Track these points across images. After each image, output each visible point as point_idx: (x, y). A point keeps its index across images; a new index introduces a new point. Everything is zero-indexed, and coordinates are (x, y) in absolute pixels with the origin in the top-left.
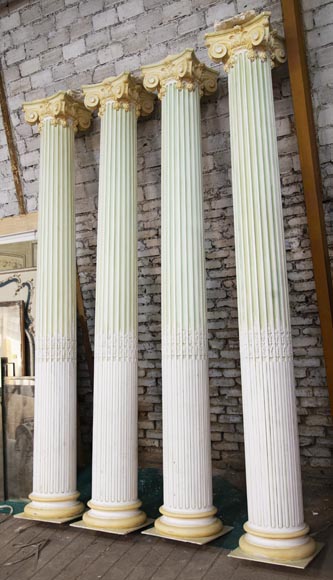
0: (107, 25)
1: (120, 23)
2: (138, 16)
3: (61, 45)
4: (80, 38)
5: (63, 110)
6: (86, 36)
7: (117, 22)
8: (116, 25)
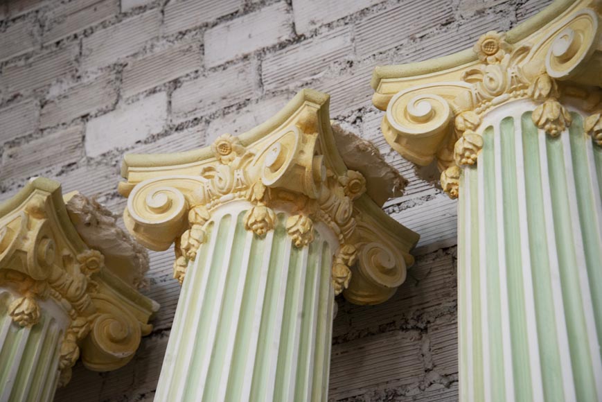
0: (251, 48)
1: (299, 39)
2: (363, 12)
3: (85, 117)
4: (154, 91)
5: (29, 245)
6: (176, 83)
7: (286, 35)
8: (282, 46)
